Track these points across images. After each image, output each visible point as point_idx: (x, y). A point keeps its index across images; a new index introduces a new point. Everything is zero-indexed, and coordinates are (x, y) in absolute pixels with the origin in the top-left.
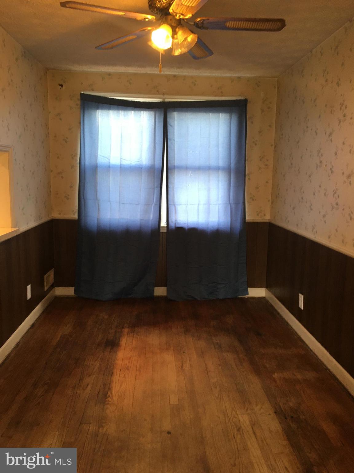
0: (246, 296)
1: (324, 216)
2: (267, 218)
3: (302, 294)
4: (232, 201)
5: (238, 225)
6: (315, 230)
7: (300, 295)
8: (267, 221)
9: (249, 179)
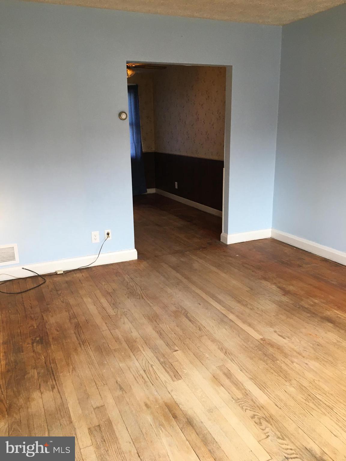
0: (146, 193)
1: (183, 144)
2: (153, 150)
3: (176, 182)
4: (135, 142)
5: (139, 154)
6: (180, 151)
7: (175, 182)
8: (153, 151)
9: (142, 129)
